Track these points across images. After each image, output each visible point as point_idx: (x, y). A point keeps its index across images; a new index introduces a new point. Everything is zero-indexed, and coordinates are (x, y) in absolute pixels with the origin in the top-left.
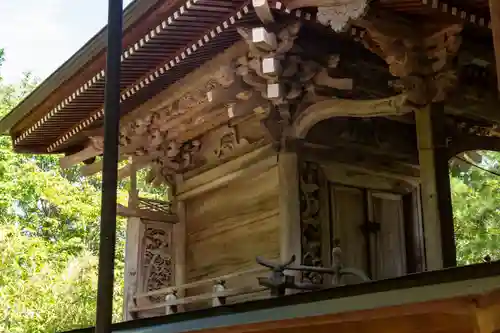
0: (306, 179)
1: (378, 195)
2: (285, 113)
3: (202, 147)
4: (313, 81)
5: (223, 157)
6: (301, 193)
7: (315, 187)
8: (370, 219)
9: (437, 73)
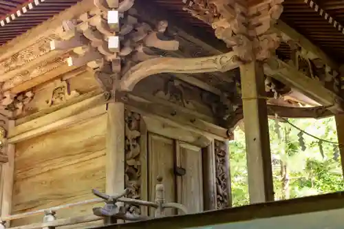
0: (130, 126)
1: (184, 146)
2: (117, 68)
3: (35, 98)
4: (142, 42)
5: (53, 106)
6: (126, 138)
7: (137, 134)
8: (178, 165)
9: (261, 35)
